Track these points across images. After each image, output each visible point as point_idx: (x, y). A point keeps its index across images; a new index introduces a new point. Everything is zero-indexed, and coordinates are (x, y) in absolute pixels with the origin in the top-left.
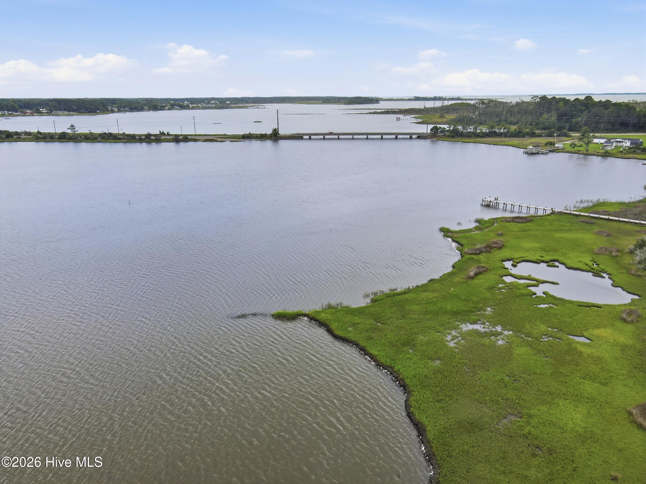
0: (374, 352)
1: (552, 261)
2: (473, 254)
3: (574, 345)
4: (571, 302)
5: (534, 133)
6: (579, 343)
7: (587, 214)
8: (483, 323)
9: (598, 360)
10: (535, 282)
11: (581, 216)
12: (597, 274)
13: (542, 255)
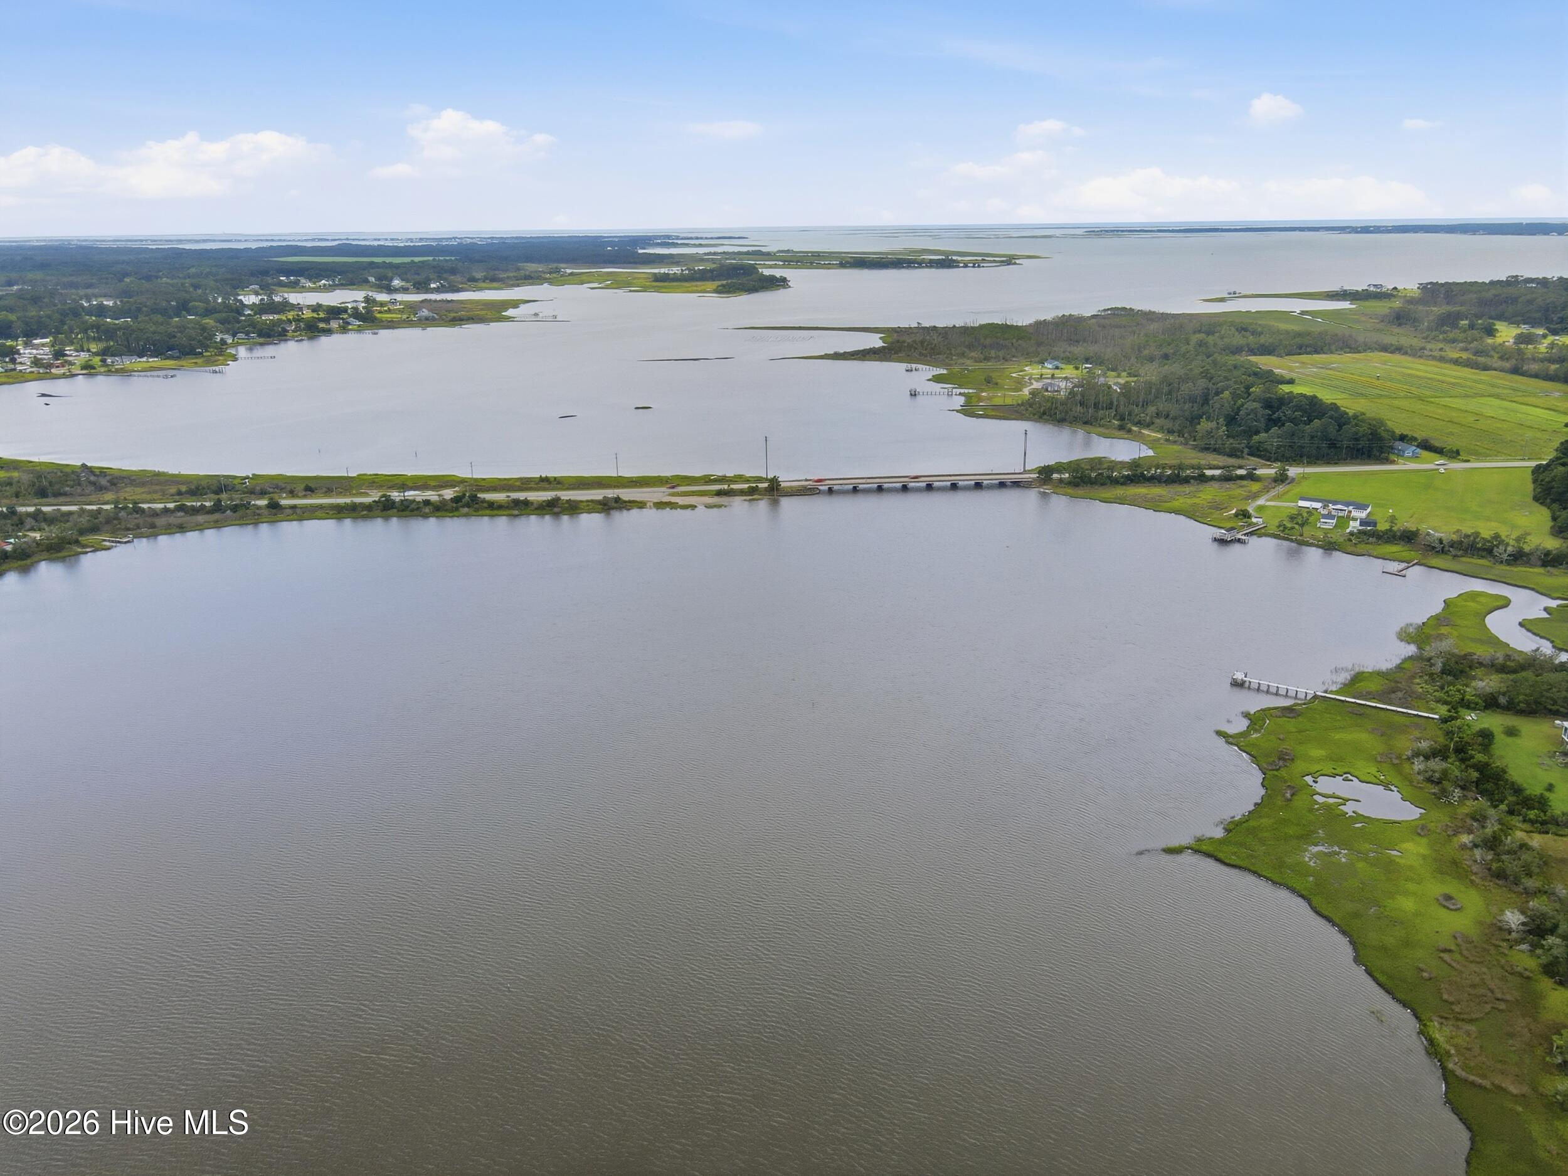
0: (1264, 873)
1: (1345, 773)
2: (1274, 770)
3: (1392, 858)
4: (1378, 820)
5: (1203, 475)
6: (1394, 855)
7: (1353, 700)
8: (1323, 845)
9: (1411, 868)
10: (1340, 800)
11: (1347, 702)
12: (1387, 787)
13: (1335, 767)
